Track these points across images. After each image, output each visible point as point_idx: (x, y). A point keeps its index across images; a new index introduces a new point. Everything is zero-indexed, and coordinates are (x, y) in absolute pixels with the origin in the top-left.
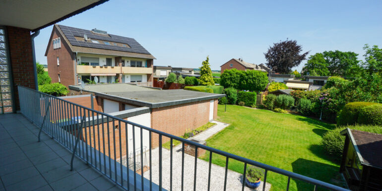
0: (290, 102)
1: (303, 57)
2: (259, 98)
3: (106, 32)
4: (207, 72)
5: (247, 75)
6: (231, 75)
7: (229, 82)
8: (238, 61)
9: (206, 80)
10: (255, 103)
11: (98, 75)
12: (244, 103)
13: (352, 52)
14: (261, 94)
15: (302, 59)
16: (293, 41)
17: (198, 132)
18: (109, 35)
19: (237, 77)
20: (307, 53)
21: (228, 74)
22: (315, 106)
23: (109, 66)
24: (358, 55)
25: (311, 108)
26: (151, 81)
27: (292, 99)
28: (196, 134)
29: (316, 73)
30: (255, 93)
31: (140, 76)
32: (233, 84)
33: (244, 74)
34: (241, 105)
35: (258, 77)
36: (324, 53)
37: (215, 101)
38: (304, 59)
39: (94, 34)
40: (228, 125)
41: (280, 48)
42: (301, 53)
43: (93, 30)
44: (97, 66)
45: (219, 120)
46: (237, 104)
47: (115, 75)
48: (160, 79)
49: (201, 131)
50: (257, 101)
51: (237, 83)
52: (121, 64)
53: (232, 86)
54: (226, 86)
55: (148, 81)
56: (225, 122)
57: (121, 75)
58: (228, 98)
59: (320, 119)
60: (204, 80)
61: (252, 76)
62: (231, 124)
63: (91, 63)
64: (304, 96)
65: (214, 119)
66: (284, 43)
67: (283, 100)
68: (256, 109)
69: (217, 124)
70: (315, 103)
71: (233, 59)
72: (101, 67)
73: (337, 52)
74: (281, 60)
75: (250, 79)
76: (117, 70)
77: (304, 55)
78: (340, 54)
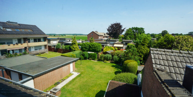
0: (110, 58)
1: (123, 30)
2: (98, 56)
3: (17, 23)
4: (75, 44)
5: (92, 45)
6: (85, 45)
7: (84, 49)
8: (95, 32)
9: (75, 47)
10: (97, 58)
11: (13, 49)
12: (91, 59)
13: (142, 28)
14: (99, 54)
15: (123, 31)
16: (119, 23)
17: (63, 81)
18: (19, 24)
19: (88, 46)
20: (125, 28)
21: (84, 45)
22: (119, 59)
23: (20, 43)
24: (144, 29)
25: (117, 60)
26: (47, 48)
27: (111, 56)
28: (62, 82)
29: (129, 37)
30: (96, 54)
31: (41, 46)
32: (86, 50)
33: (91, 45)
34: (90, 60)
35: (97, 46)
36: (132, 28)
37: (73, 63)
38: (124, 31)
39: (8, 24)
40: (79, 74)
41: (114, 26)
42: (122, 29)
43: (7, 22)
44: (11, 45)
45: (76, 71)
46: (88, 59)
47: (24, 48)
48: (53, 46)
49: (65, 80)
50: (97, 57)
51: (88, 49)
52: (27, 42)
53: (86, 51)
54: (83, 51)
55: (45, 49)
56: (78, 72)
57: (28, 47)
58: (84, 57)
59: (121, 64)
60: (74, 47)
61: (94, 46)
62: (80, 73)
63: (7, 43)
64: (116, 54)
65: (73, 71)
66: (115, 24)
67: (107, 57)
68: (96, 61)
69: (74, 74)
70: (118, 58)
71: (93, 32)
72: (14, 45)
73: (137, 28)
74: (114, 32)
75: (93, 47)
76: (25, 45)
77: (124, 29)
78: (138, 29)
